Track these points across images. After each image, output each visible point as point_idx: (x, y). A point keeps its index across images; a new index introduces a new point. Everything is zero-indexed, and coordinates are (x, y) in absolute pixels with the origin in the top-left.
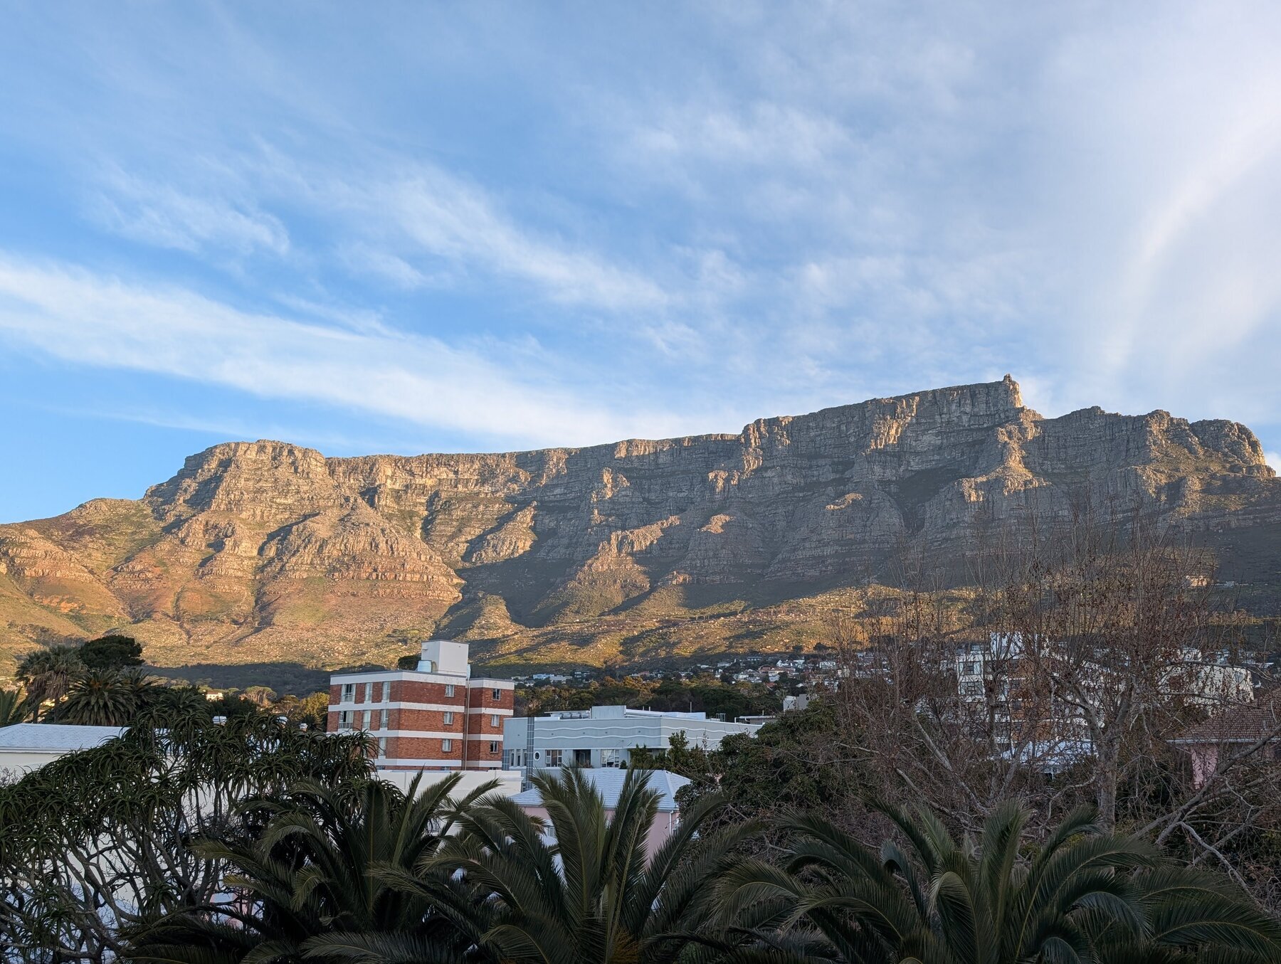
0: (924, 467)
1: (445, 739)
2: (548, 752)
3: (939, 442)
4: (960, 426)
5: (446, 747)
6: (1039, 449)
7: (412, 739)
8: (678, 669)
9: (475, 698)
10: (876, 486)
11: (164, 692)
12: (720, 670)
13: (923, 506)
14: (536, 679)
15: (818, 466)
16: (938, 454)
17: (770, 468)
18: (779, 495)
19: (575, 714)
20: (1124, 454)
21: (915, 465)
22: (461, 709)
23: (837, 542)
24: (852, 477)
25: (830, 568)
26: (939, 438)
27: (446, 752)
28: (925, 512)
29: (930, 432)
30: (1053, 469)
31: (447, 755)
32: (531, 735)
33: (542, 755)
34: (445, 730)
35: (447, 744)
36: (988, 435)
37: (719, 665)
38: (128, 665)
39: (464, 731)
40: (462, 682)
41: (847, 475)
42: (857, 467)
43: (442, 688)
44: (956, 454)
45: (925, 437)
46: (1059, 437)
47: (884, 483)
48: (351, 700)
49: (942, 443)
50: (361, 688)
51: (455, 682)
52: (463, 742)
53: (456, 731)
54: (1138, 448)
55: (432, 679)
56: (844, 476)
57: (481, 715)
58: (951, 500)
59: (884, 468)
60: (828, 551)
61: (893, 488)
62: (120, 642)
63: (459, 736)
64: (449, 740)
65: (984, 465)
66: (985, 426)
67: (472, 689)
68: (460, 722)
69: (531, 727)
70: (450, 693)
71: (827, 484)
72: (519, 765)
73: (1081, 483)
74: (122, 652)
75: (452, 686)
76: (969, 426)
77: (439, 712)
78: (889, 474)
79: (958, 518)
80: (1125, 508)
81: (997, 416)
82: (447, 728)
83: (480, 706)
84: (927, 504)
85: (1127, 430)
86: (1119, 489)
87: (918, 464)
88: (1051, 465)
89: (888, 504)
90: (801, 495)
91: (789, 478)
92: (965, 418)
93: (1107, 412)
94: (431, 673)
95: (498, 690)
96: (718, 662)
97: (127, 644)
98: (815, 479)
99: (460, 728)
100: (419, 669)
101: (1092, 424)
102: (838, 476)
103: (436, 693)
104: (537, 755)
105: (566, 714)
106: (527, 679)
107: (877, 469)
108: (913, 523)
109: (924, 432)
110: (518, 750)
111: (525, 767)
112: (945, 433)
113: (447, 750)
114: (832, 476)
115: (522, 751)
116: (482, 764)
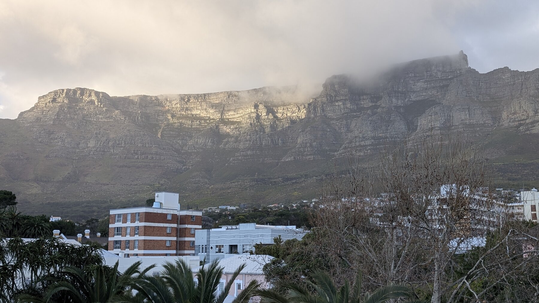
0: (418, 99)
1: (168, 240)
2: (217, 246)
3: (425, 86)
4: (436, 77)
5: (168, 244)
6: (477, 89)
7: (151, 240)
8: (292, 203)
9: (183, 220)
10: (393, 109)
11: (27, 218)
12: (313, 203)
13: (417, 119)
14: (220, 209)
15: (364, 99)
16: (425, 92)
17: (339, 100)
18: (343, 114)
19: (234, 227)
20: (520, 91)
21: (413, 98)
22: (175, 225)
23: (373, 138)
24: (381, 105)
25: (369, 151)
26: (426, 84)
27: (168, 247)
28: (418, 122)
29: (421, 81)
30: (483, 99)
31: (168, 248)
32: (209, 238)
33: (214, 247)
34: (167, 236)
35: (168, 242)
36: (451, 82)
37: (313, 201)
38: (9, 205)
39: (177, 236)
40: (176, 212)
41: (378, 104)
42: (383, 99)
43: (166, 215)
44: (434, 92)
45: (418, 84)
46: (487, 83)
47: (397, 107)
48: (120, 222)
49: (427, 86)
50: (125, 216)
51: (172, 212)
52: (177, 241)
53: (173, 236)
54: (527, 88)
55: (160, 211)
56: (377, 104)
57: (185, 228)
58: (431, 116)
59: (398, 99)
60: (368, 142)
61: (402, 110)
62: (5, 194)
63: (175, 239)
64: (169, 241)
65: (449, 98)
66: (449, 77)
67: (181, 216)
68: (175, 232)
69: (209, 234)
70: (169, 218)
71: (368, 108)
72: (203, 252)
73: (497, 106)
74: (5, 199)
75: (171, 214)
76: (441, 78)
77: (164, 227)
78: (400, 103)
79: (434, 125)
80: (519, 119)
81: (455, 72)
82: (168, 235)
83: (185, 224)
84: (419, 118)
85: (521, 79)
86: (517, 109)
87: (415, 97)
88: (483, 97)
89: (399, 118)
90: (355, 114)
91: (348, 105)
92: (439, 74)
93: (512, 70)
94: (160, 208)
95: (194, 216)
96: (312, 199)
97: (8, 194)
98: (362, 106)
99: (174, 234)
100: (154, 206)
101: (504, 76)
102: (374, 104)
103: (162, 218)
104: (212, 248)
105: (230, 227)
106: (216, 209)
107: (394, 100)
108: (411, 127)
109: (418, 81)
110: (203, 246)
111: (206, 254)
112: (429, 81)
113: (168, 245)
114: (370, 104)
115: (204, 246)
116: (186, 252)
